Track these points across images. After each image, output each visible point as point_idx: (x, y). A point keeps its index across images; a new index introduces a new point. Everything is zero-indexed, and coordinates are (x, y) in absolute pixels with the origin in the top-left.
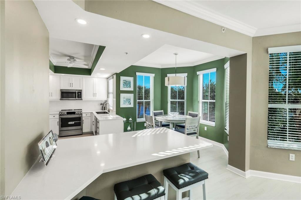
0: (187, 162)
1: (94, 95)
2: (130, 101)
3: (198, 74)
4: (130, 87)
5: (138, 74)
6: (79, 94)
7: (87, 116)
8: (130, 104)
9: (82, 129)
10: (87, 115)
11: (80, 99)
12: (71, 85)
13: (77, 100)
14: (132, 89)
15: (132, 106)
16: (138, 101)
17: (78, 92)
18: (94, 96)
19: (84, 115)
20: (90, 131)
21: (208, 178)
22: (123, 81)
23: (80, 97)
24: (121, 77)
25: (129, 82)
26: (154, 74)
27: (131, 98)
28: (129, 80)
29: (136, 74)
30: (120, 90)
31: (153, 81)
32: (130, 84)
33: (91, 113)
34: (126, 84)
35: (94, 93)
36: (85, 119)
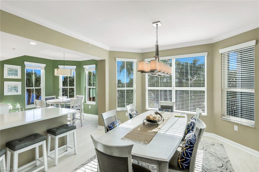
0: (66, 124)
3: (84, 67)
4: (17, 75)
5: (26, 63)
8: (17, 91)
15: (20, 93)
16: (26, 88)
21: (76, 128)
22: (8, 69)
24: (5, 65)
25: (16, 70)
26: (45, 65)
27: (18, 86)
28: (15, 68)
29: (24, 64)
30: (4, 78)
31: (44, 71)
32: (16, 72)
34: (12, 72)
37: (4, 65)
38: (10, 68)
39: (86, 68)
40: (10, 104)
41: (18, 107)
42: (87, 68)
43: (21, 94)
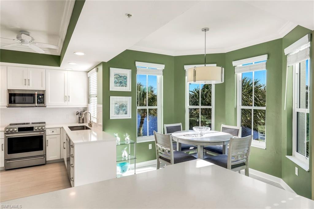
1: (66, 98)
2: (126, 108)
3: (233, 66)
4: (126, 85)
5: (138, 64)
6: (40, 97)
7: (53, 133)
8: (126, 113)
9: (45, 156)
10: (53, 132)
11: (42, 105)
12: (27, 81)
13: (36, 106)
14: (128, 88)
15: (129, 116)
16: (138, 108)
19: (48, 132)
23: (41, 103)
25: (125, 77)
26: (164, 66)
27: (127, 104)
28: (124, 74)
29: (135, 65)
30: (110, 90)
31: (162, 77)
32: (125, 80)
33: (60, 128)
34: (119, 81)
35: (65, 95)
36: (50, 138)
37: (110, 68)
38: (116, 75)
39: (238, 66)
40: (117, 135)
41: (128, 140)
42: (241, 65)
43: (131, 118)
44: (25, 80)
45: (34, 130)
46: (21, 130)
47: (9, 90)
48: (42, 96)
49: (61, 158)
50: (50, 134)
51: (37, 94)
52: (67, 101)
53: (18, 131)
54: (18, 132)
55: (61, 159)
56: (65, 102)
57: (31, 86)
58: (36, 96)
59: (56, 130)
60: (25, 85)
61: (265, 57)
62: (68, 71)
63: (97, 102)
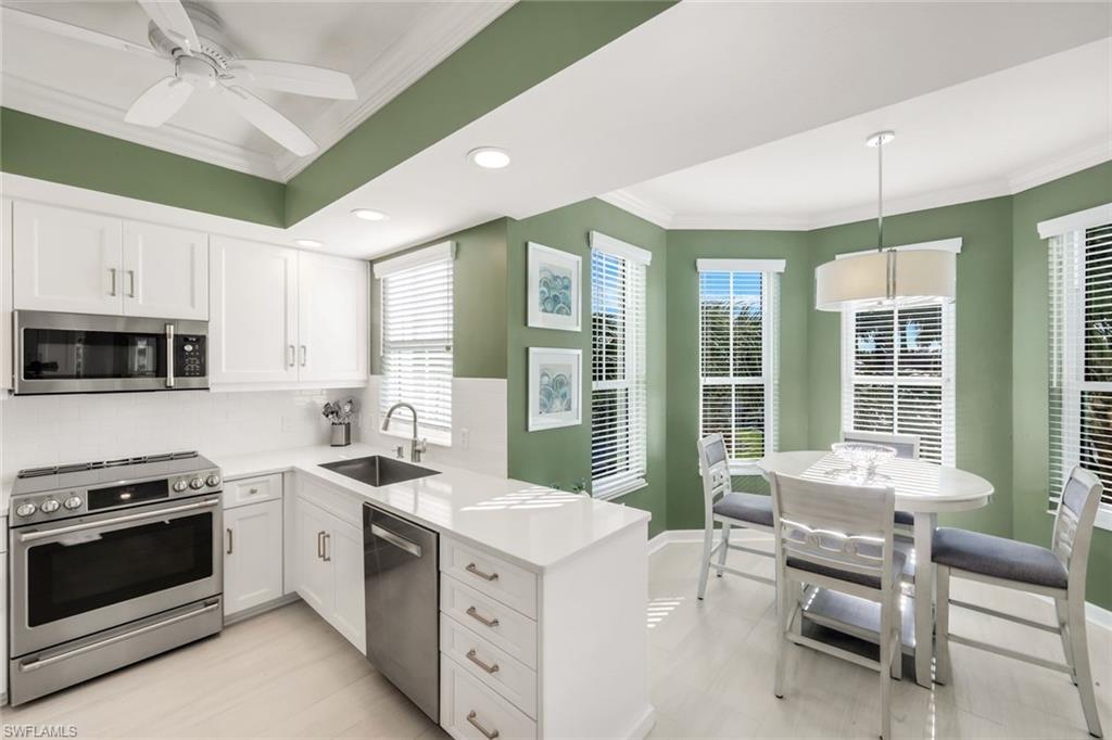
1: (293, 355)
4: (568, 309)
5: (598, 239)
6: (189, 348)
7: (255, 498)
8: (569, 408)
10: (253, 492)
11: (195, 381)
12: (118, 279)
13: (169, 389)
14: (574, 322)
15: (576, 415)
16: (593, 387)
17: (176, 337)
18: (288, 365)
19: (232, 496)
20: (280, 595)
22: (541, 272)
23: (192, 374)
25: (565, 282)
27: (571, 376)
28: (563, 269)
29: (589, 243)
30: (530, 325)
32: (567, 293)
33: (283, 473)
34: (552, 293)
35: (290, 343)
36: (240, 519)
37: (529, 244)
38: (545, 270)
43: (580, 422)
44: (113, 271)
45: (172, 495)
46: (102, 499)
47: (24, 315)
48: (197, 347)
49: (286, 593)
50: (240, 500)
51: (175, 335)
52: (296, 364)
53: (89, 509)
54: (87, 512)
55: (284, 596)
56: (290, 368)
57: (140, 302)
58: (170, 342)
59: (267, 481)
60: (113, 295)
61: (955, 245)
62: (301, 252)
63: (451, 370)
